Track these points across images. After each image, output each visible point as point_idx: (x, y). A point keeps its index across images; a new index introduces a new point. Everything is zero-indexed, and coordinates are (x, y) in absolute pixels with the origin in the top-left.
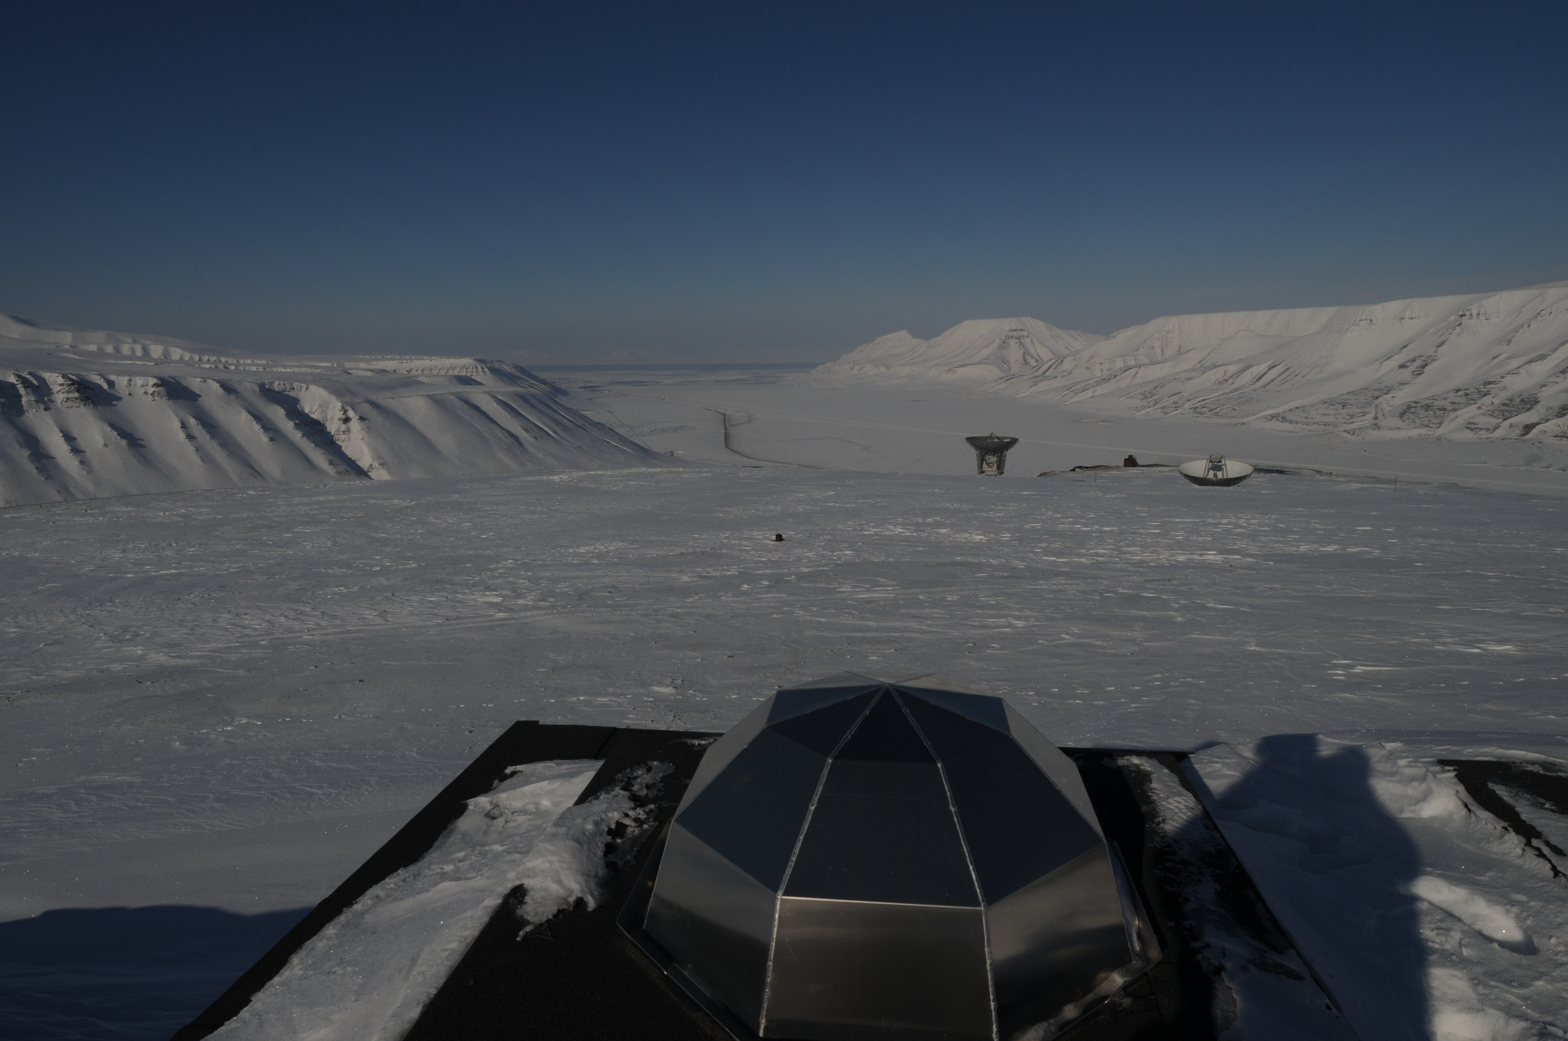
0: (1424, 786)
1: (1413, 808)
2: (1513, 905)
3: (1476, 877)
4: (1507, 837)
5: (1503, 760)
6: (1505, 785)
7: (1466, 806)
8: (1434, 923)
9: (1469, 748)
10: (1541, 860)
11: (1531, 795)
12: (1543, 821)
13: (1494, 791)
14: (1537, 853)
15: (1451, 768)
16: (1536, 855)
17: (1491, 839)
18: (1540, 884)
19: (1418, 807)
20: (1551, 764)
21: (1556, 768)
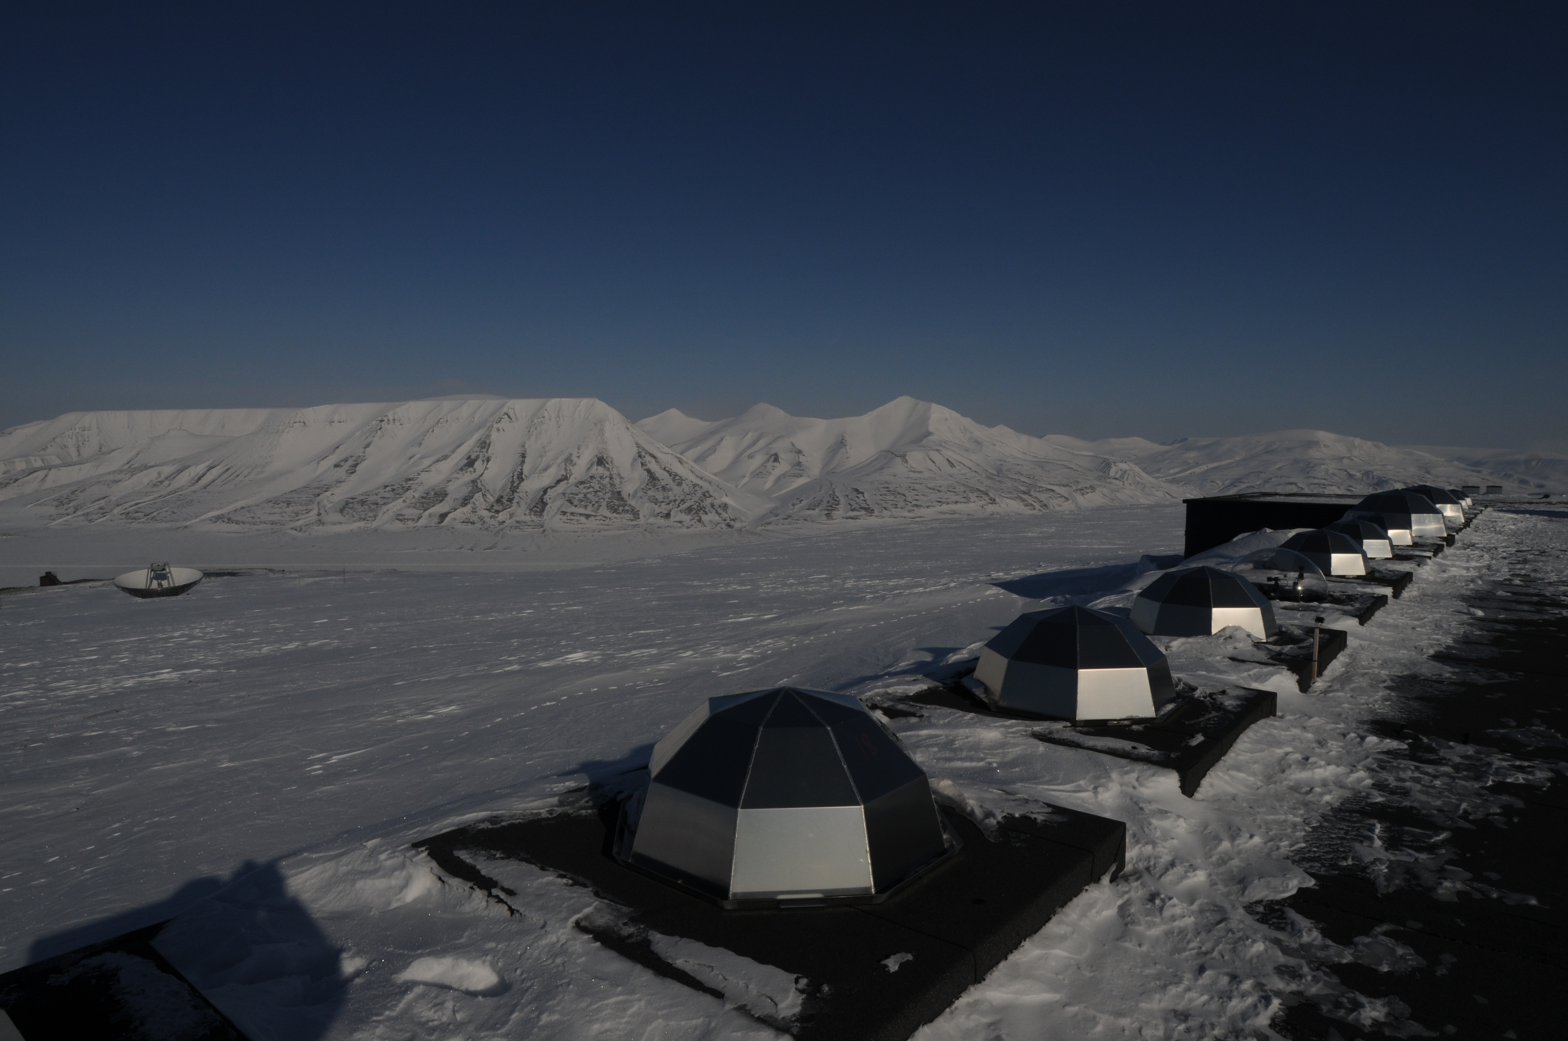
0: (404, 873)
1: (398, 897)
2: (487, 955)
3: (457, 942)
4: (474, 895)
5: (461, 826)
6: (466, 848)
7: (440, 879)
8: (431, 1002)
9: (436, 824)
10: (500, 904)
11: (486, 850)
12: (497, 870)
13: (459, 857)
14: (497, 900)
15: (423, 849)
16: (496, 902)
17: (463, 902)
18: (503, 926)
19: (402, 895)
20: (495, 817)
21: (499, 819)
